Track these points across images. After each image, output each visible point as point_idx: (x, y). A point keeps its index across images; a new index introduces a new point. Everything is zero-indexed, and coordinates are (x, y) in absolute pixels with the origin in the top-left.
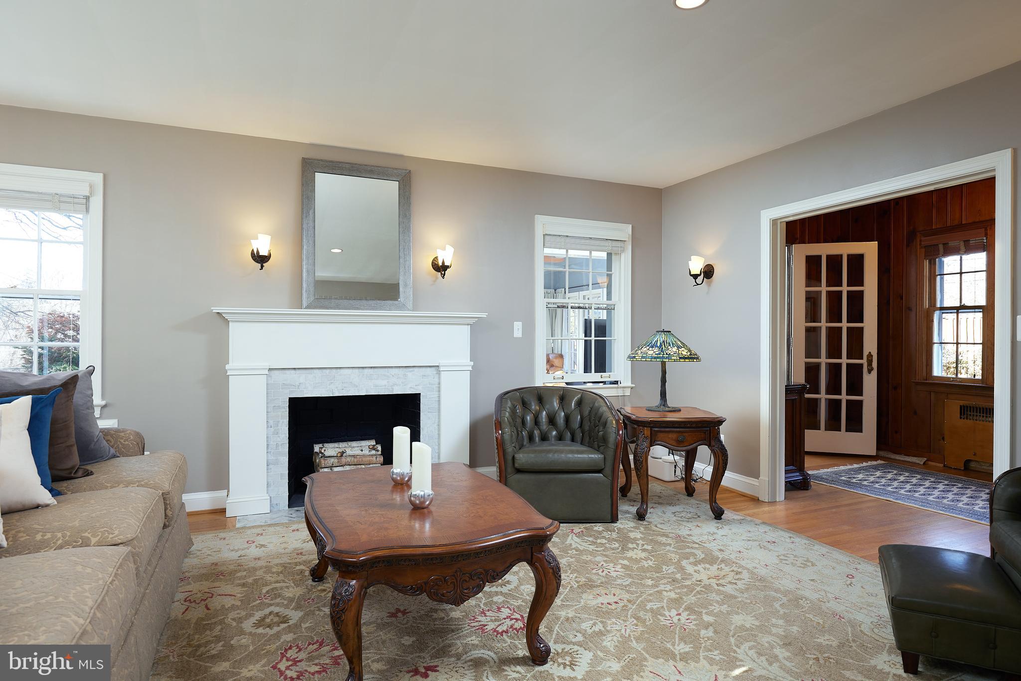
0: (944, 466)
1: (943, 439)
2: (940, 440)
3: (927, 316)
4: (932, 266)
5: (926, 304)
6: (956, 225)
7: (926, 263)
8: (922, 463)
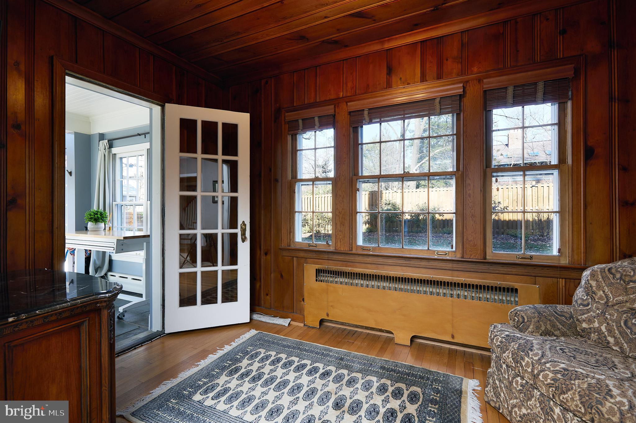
0: (304, 325)
1: (303, 300)
2: (301, 301)
3: (290, 187)
4: (294, 142)
5: (290, 177)
6: (312, 103)
7: (289, 138)
8: (287, 325)
